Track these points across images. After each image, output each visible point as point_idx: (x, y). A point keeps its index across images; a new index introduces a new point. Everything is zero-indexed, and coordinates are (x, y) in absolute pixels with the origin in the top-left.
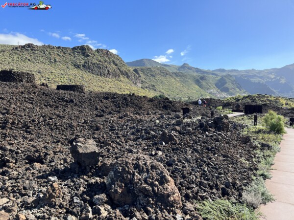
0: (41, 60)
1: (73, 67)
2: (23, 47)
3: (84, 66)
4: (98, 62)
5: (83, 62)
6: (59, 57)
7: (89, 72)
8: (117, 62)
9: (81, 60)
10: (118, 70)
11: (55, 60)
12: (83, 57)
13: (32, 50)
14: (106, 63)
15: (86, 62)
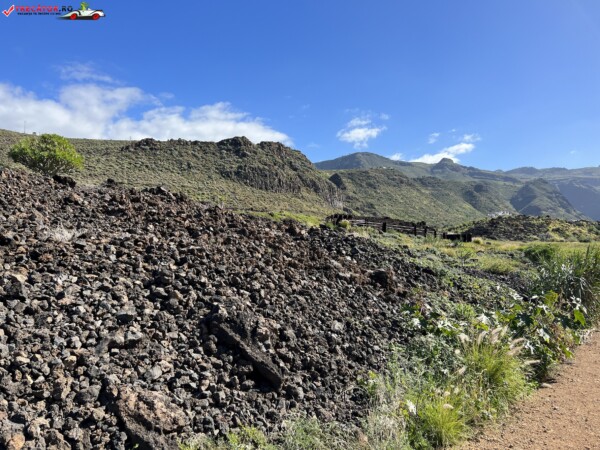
0: (166, 165)
1: (218, 176)
2: (138, 145)
3: (237, 173)
4: (261, 166)
5: (235, 166)
6: (195, 160)
7: (246, 183)
8: (297, 164)
9: (232, 163)
10: (298, 179)
11: (189, 165)
12: (236, 158)
13: (151, 149)
14: (276, 167)
15: (240, 167)
